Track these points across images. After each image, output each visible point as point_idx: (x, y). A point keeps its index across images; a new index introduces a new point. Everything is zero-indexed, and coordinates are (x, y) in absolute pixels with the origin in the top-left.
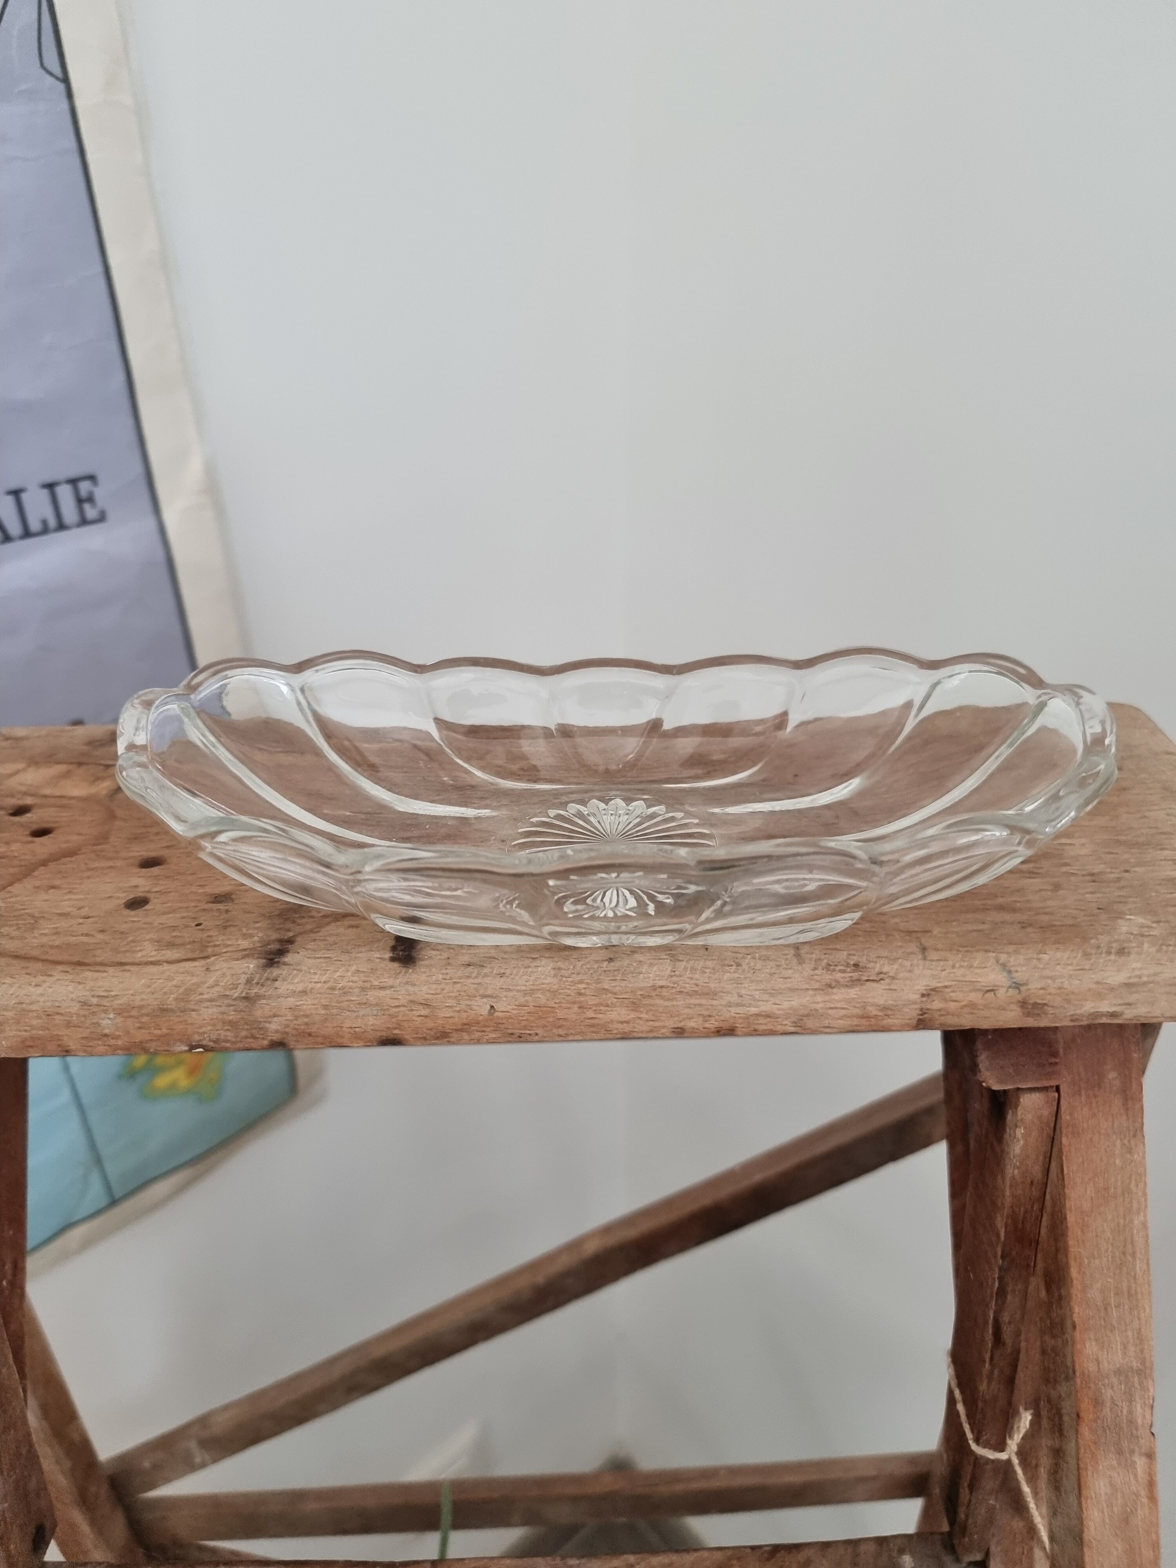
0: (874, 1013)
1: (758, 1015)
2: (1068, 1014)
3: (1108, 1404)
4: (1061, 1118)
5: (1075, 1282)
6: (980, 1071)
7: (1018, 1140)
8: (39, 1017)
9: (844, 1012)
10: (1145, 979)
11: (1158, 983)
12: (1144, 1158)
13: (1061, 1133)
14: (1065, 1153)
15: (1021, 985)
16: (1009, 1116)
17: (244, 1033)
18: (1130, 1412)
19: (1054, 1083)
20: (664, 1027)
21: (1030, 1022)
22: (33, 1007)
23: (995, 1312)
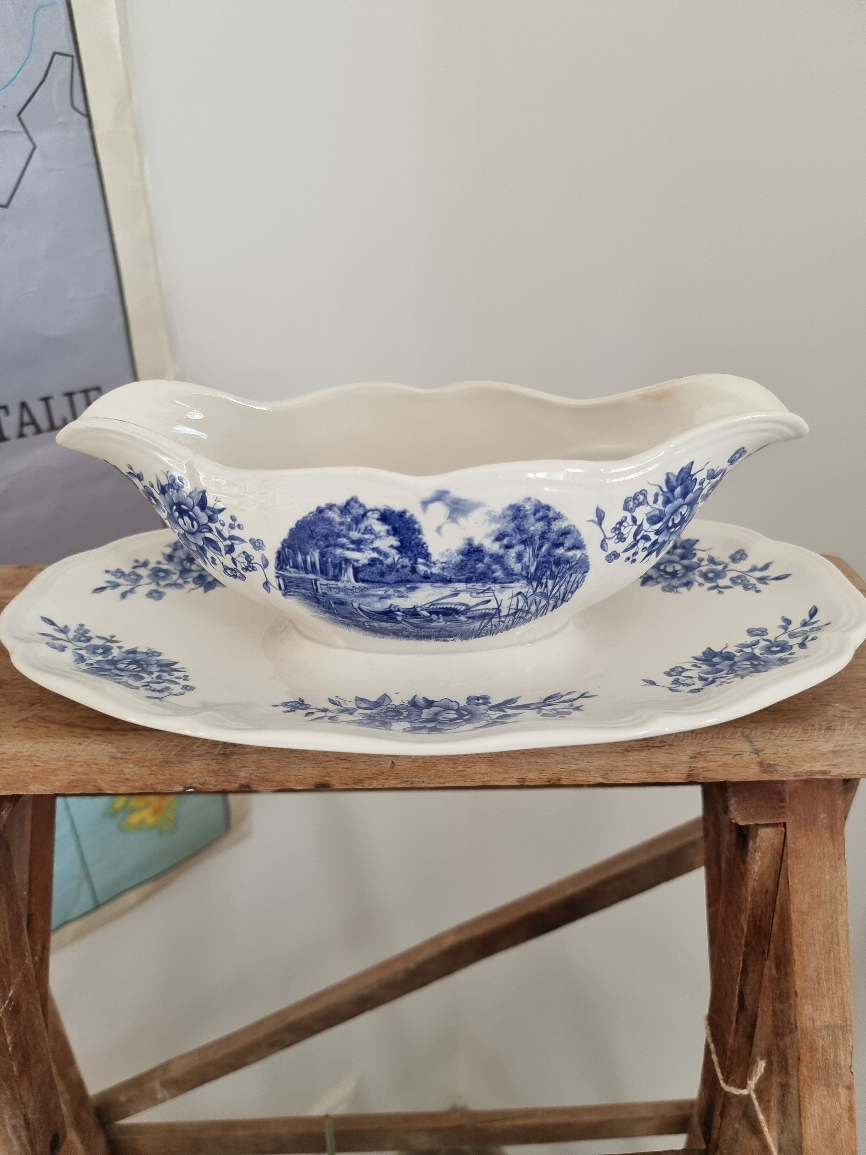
0: (658, 769)
1: (576, 770)
2: (792, 771)
3: (820, 1051)
4: (787, 846)
5: (797, 962)
6: (730, 812)
7: (757, 861)
8: (81, 766)
9: (636, 769)
10: (845, 748)
11: (855, 751)
12: (846, 875)
13: (787, 856)
14: (790, 870)
15: (760, 751)
16: (751, 845)
17: (222, 779)
18: (836, 1056)
19: (782, 820)
20: (512, 777)
21: (766, 777)
22: (77, 759)
23: (740, 986)
